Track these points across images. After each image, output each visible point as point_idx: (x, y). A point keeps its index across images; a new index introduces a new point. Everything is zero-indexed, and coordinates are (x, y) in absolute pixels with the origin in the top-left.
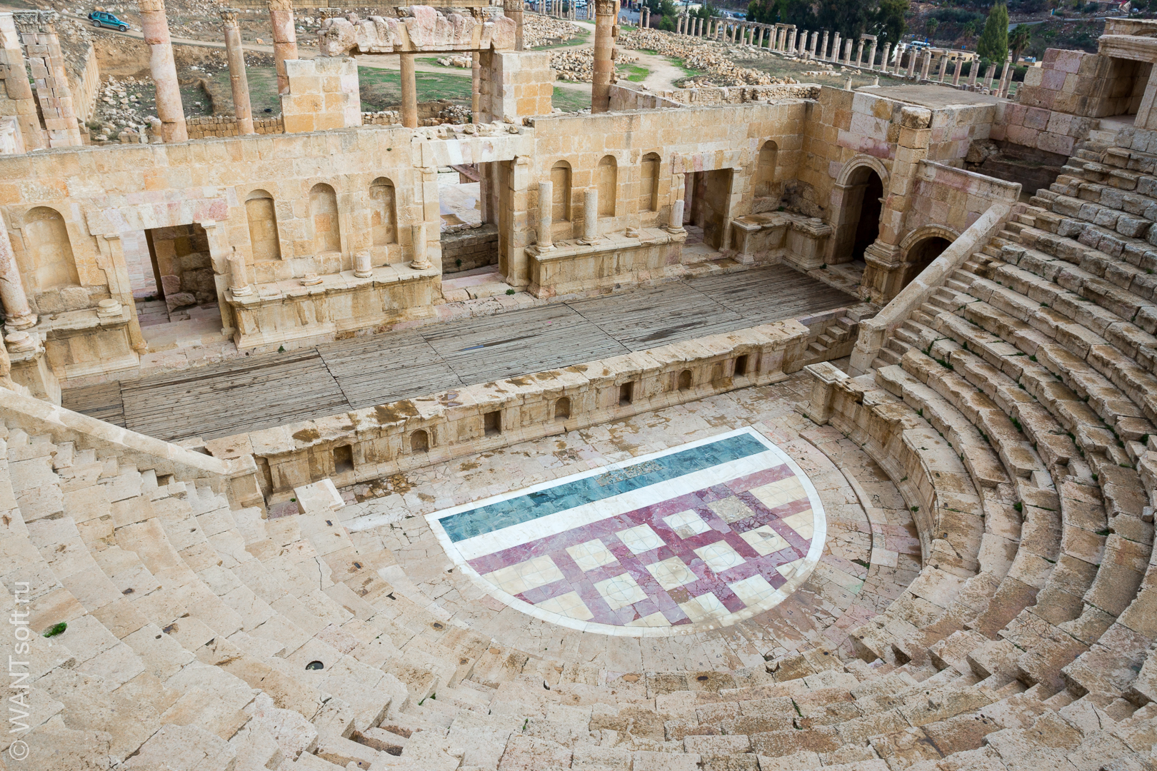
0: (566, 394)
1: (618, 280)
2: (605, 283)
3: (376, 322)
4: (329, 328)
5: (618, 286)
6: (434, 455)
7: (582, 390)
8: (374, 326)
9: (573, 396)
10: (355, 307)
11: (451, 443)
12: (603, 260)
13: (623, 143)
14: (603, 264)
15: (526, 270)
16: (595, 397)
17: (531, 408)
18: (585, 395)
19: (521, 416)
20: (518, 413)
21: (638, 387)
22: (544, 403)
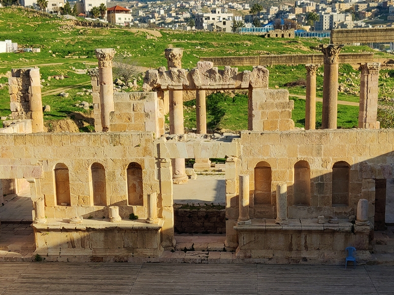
1: (305, 254)
2: (293, 255)
3: (117, 254)
4: (88, 252)
5: (305, 259)
8: (116, 256)
10: (105, 242)
12: (292, 237)
13: (314, 153)
14: (291, 241)
15: (236, 236)
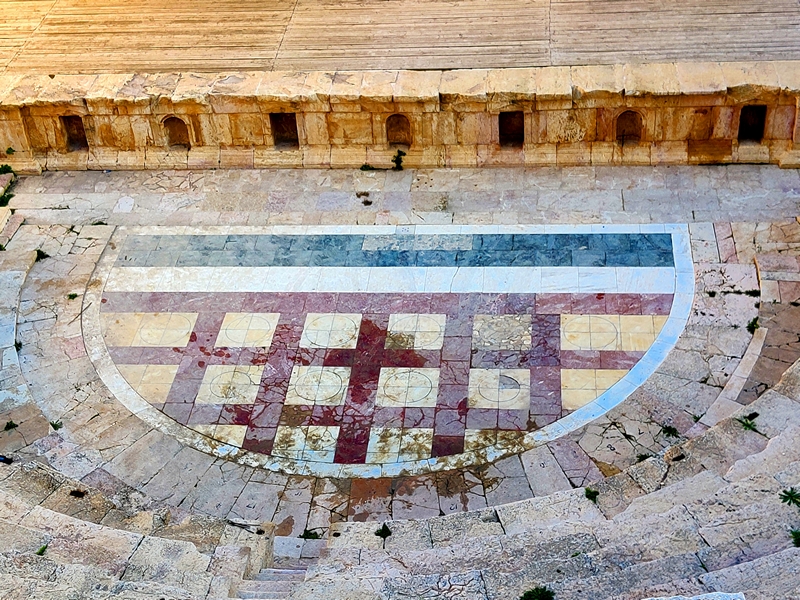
0: (401, 110)
6: (197, 156)
7: (430, 108)
9: (415, 114)
11: (222, 146)
16: (454, 124)
17: (345, 120)
18: (435, 118)
19: (328, 128)
20: (323, 123)
21: (534, 123)
22: (365, 116)
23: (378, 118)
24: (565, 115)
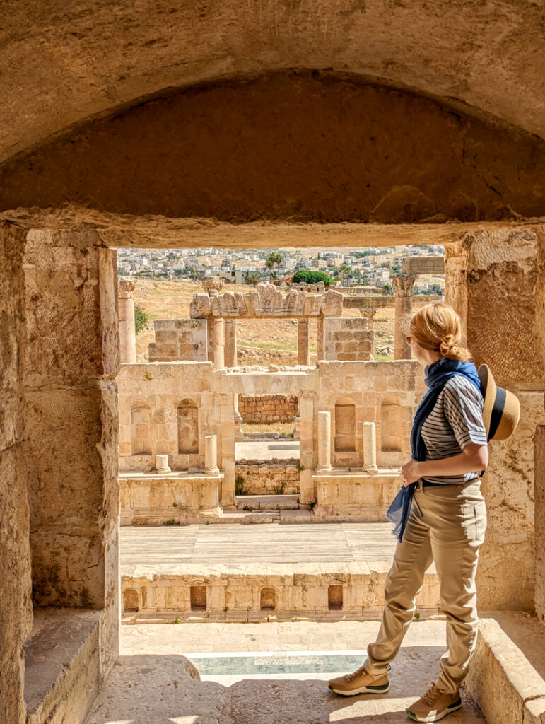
0: (270, 583)
2: (385, 510)
3: (167, 514)
4: (128, 514)
7: (287, 582)
8: (165, 517)
10: (151, 498)
11: (159, 609)
12: (382, 488)
13: (406, 385)
14: (382, 492)
15: (313, 491)
16: (301, 593)
17: (237, 591)
18: (290, 590)
19: (226, 596)
20: (223, 593)
21: (349, 593)
22: (248, 589)
23: (256, 589)
24: (367, 588)
